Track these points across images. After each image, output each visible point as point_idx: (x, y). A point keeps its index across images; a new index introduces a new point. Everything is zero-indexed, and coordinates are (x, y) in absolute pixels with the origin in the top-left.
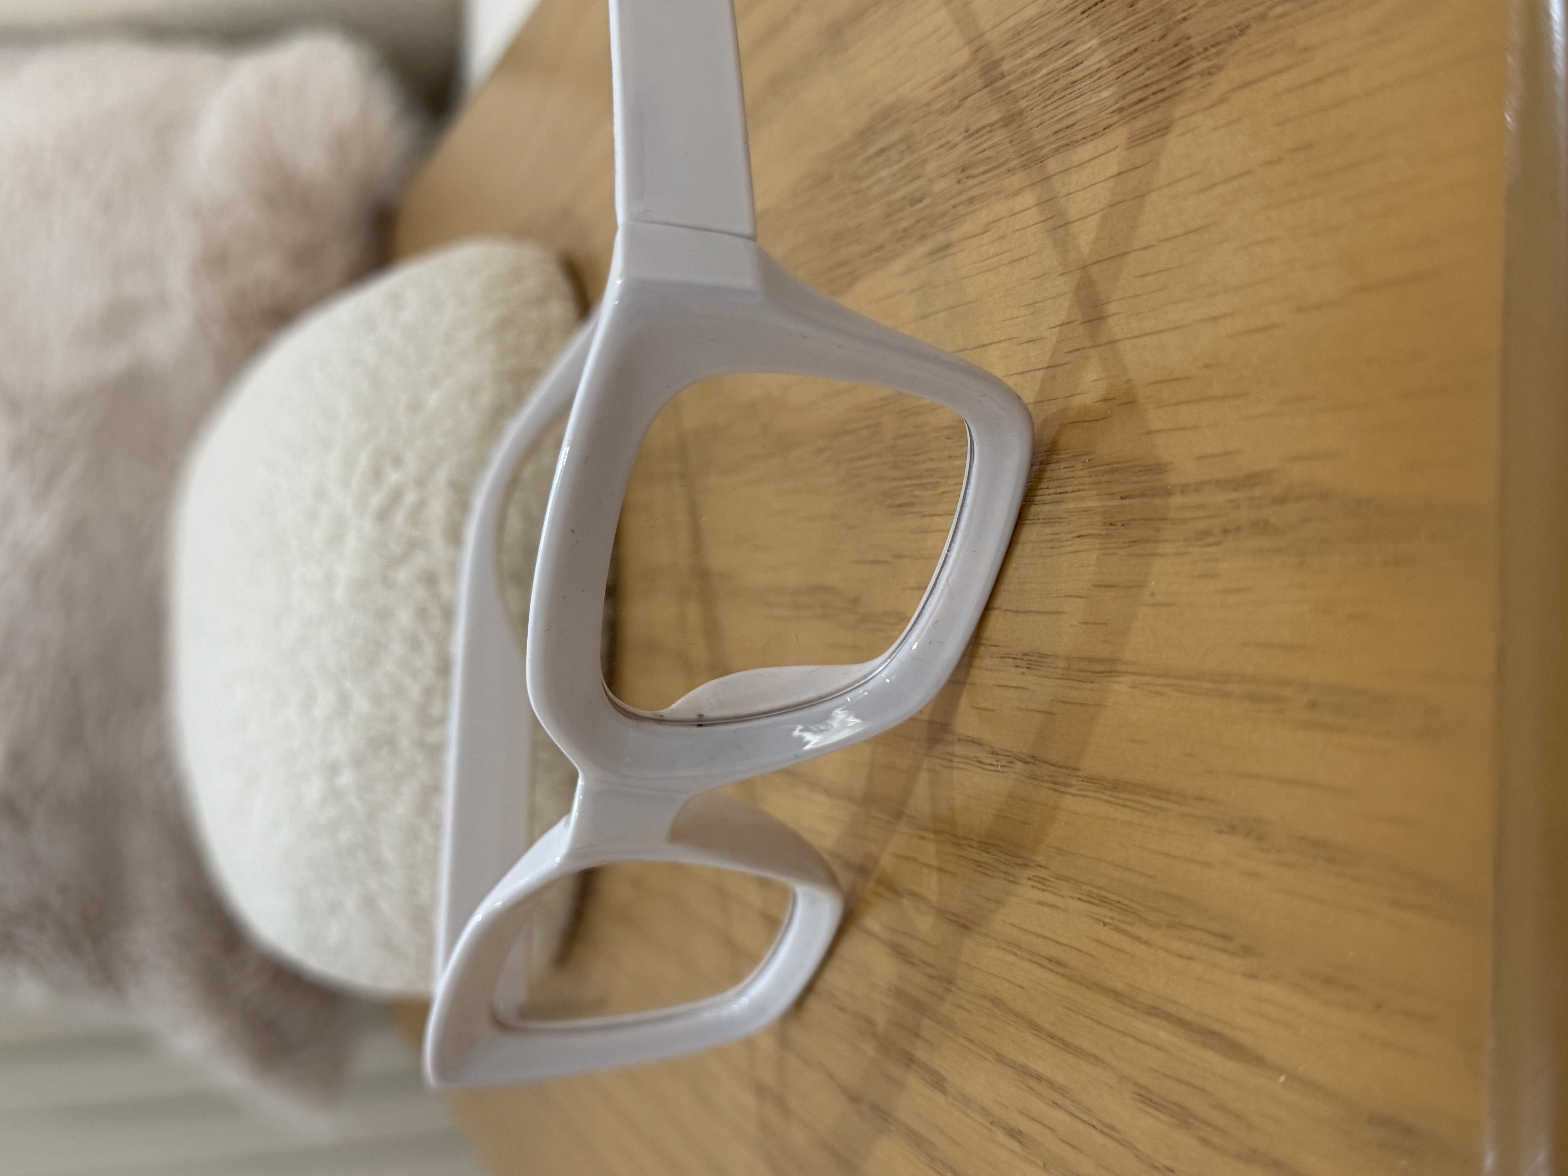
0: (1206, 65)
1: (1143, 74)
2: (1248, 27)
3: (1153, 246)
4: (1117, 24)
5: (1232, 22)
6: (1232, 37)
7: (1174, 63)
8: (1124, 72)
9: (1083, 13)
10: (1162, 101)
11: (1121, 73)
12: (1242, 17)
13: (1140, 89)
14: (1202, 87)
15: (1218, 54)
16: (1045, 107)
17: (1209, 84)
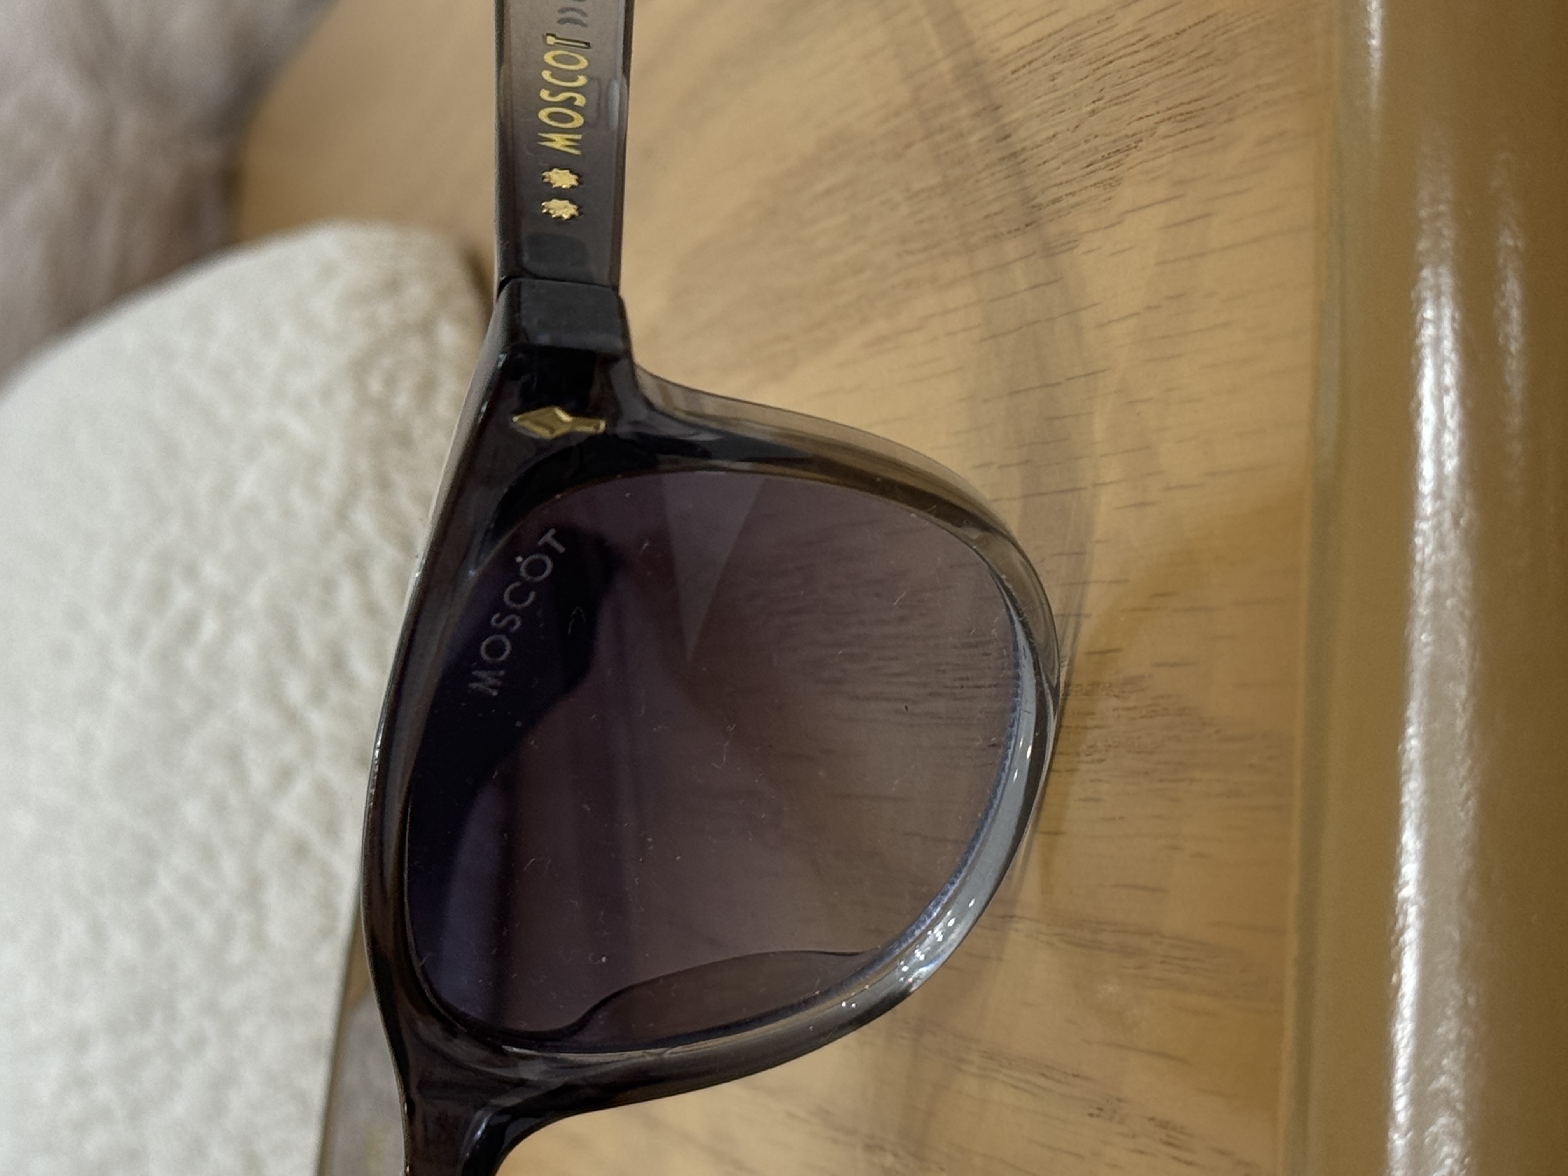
0: (1109, 174)
1: (1059, 168)
2: (1141, 141)
3: (1059, 384)
4: (1039, 97)
5: (1129, 131)
6: (1129, 148)
7: (1085, 164)
8: (1045, 159)
9: (1014, 72)
10: (1073, 206)
11: (1041, 162)
12: (1136, 126)
13: (1055, 185)
14: (1105, 201)
15: (1119, 163)
16: (977, 181)
17: (1110, 198)
